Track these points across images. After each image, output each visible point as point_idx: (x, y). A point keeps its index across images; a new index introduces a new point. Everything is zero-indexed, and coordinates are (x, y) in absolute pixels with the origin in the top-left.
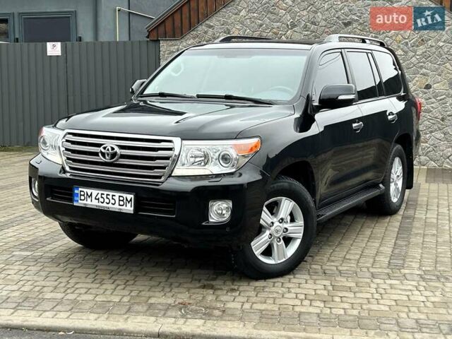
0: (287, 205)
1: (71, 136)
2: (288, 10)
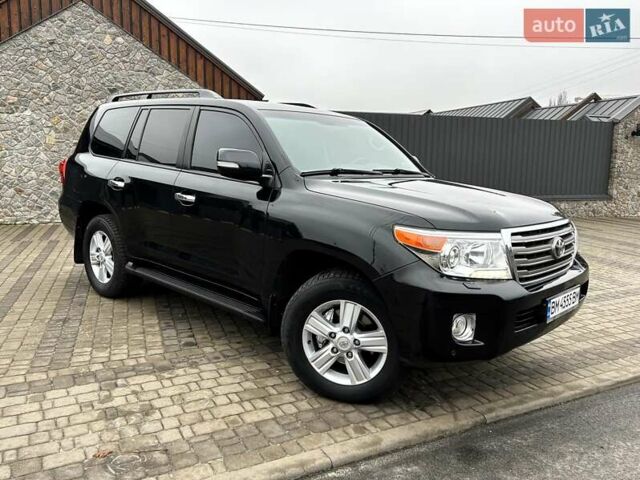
1: (520, 237)
2: (49, 71)
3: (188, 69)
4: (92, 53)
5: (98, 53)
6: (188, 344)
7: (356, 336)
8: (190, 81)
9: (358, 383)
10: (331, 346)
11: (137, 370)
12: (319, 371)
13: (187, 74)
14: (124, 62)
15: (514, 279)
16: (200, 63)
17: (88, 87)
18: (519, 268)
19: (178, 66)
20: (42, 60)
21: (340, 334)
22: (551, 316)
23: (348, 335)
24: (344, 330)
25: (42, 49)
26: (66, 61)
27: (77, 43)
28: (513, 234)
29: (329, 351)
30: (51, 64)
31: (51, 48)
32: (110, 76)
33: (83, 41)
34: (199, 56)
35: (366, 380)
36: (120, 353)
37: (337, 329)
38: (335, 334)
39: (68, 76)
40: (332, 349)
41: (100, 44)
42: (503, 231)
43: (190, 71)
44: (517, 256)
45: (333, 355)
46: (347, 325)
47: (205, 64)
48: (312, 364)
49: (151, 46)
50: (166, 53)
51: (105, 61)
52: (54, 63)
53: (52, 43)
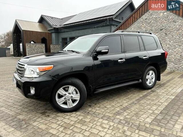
0: (72, 89)
5: (158, 19)
14: (166, 20)
17: (154, 30)
25: (144, 21)
26: (149, 24)
31: (146, 21)
32: (161, 25)
33: (154, 17)
39: (149, 27)
41: (159, 16)
49: (176, 13)
52: (146, 25)
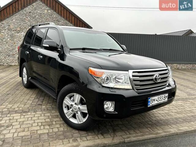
1: (137, 73)
2: (29, 21)
3: (69, 20)
4: (41, 15)
5: (43, 15)
6: (39, 104)
7: (79, 106)
8: (70, 24)
9: (80, 123)
10: (72, 109)
11: (16, 112)
12: (68, 117)
13: (69, 21)
14: (50, 18)
15: (133, 89)
16: (73, 18)
18: (136, 85)
19: (66, 19)
20: (27, 18)
21: (74, 105)
22: (150, 104)
23: (76, 106)
24: (75, 104)
25: (27, 14)
26: (33, 18)
27: (37, 12)
28: (134, 72)
29: (71, 111)
30: (29, 19)
31: (30, 14)
33: (39, 12)
34: (73, 16)
35: (82, 122)
36: (16, 106)
37: (73, 103)
38: (73, 105)
39: (34, 22)
40: (72, 110)
41: (44, 13)
42: (129, 71)
43: (70, 21)
44: (135, 80)
45: (72, 112)
46: (76, 102)
47: (74, 19)
48: (66, 115)
49: (58, 13)
50: (63, 15)
51: (45, 18)
52: (30, 19)
53: (30, 13)
